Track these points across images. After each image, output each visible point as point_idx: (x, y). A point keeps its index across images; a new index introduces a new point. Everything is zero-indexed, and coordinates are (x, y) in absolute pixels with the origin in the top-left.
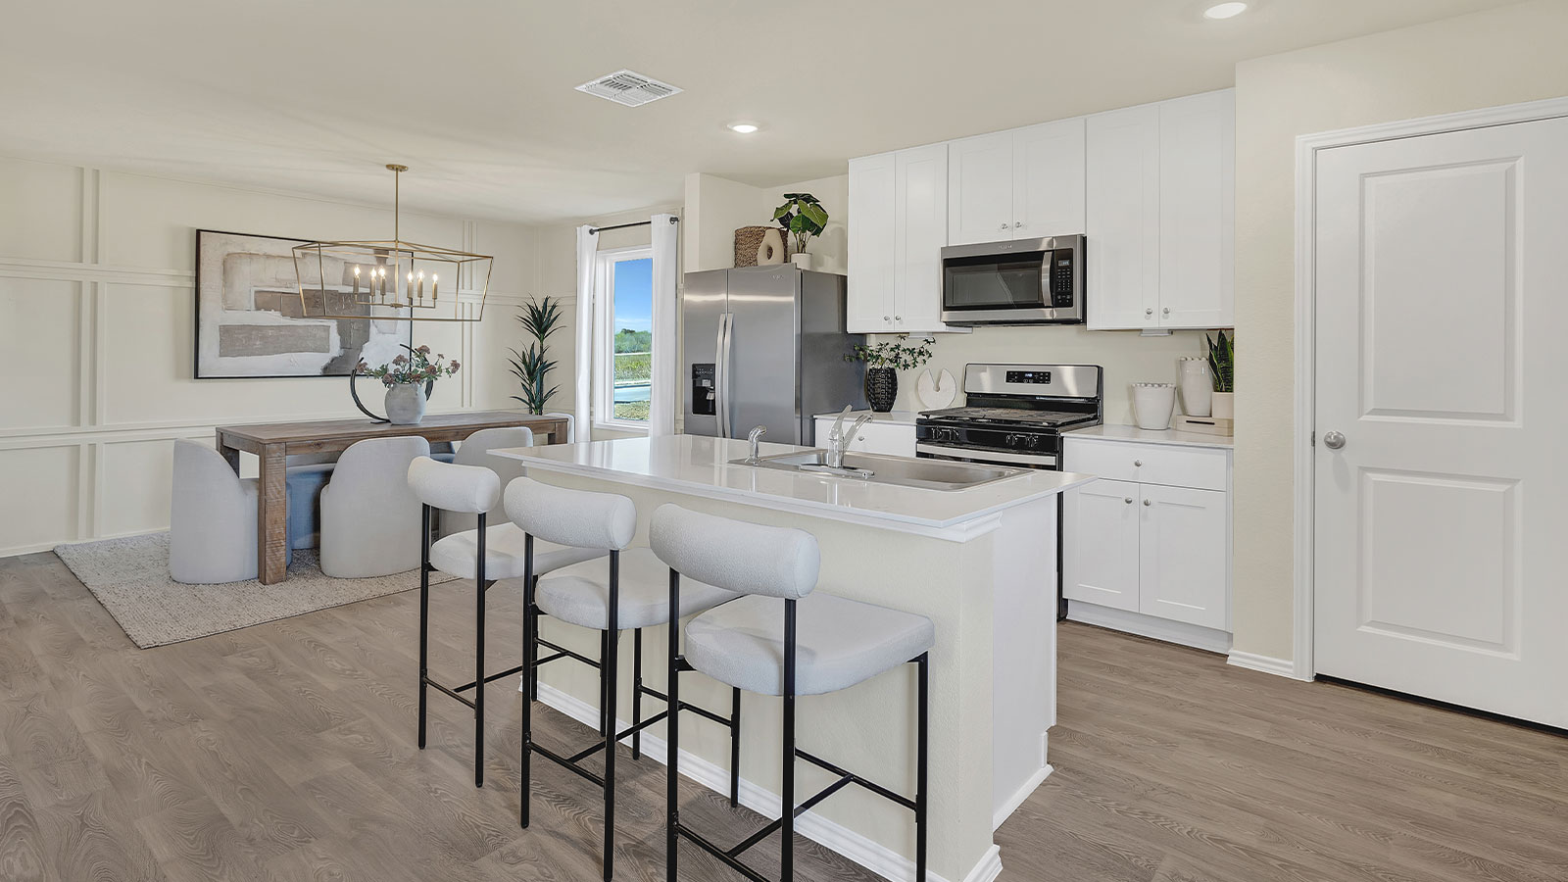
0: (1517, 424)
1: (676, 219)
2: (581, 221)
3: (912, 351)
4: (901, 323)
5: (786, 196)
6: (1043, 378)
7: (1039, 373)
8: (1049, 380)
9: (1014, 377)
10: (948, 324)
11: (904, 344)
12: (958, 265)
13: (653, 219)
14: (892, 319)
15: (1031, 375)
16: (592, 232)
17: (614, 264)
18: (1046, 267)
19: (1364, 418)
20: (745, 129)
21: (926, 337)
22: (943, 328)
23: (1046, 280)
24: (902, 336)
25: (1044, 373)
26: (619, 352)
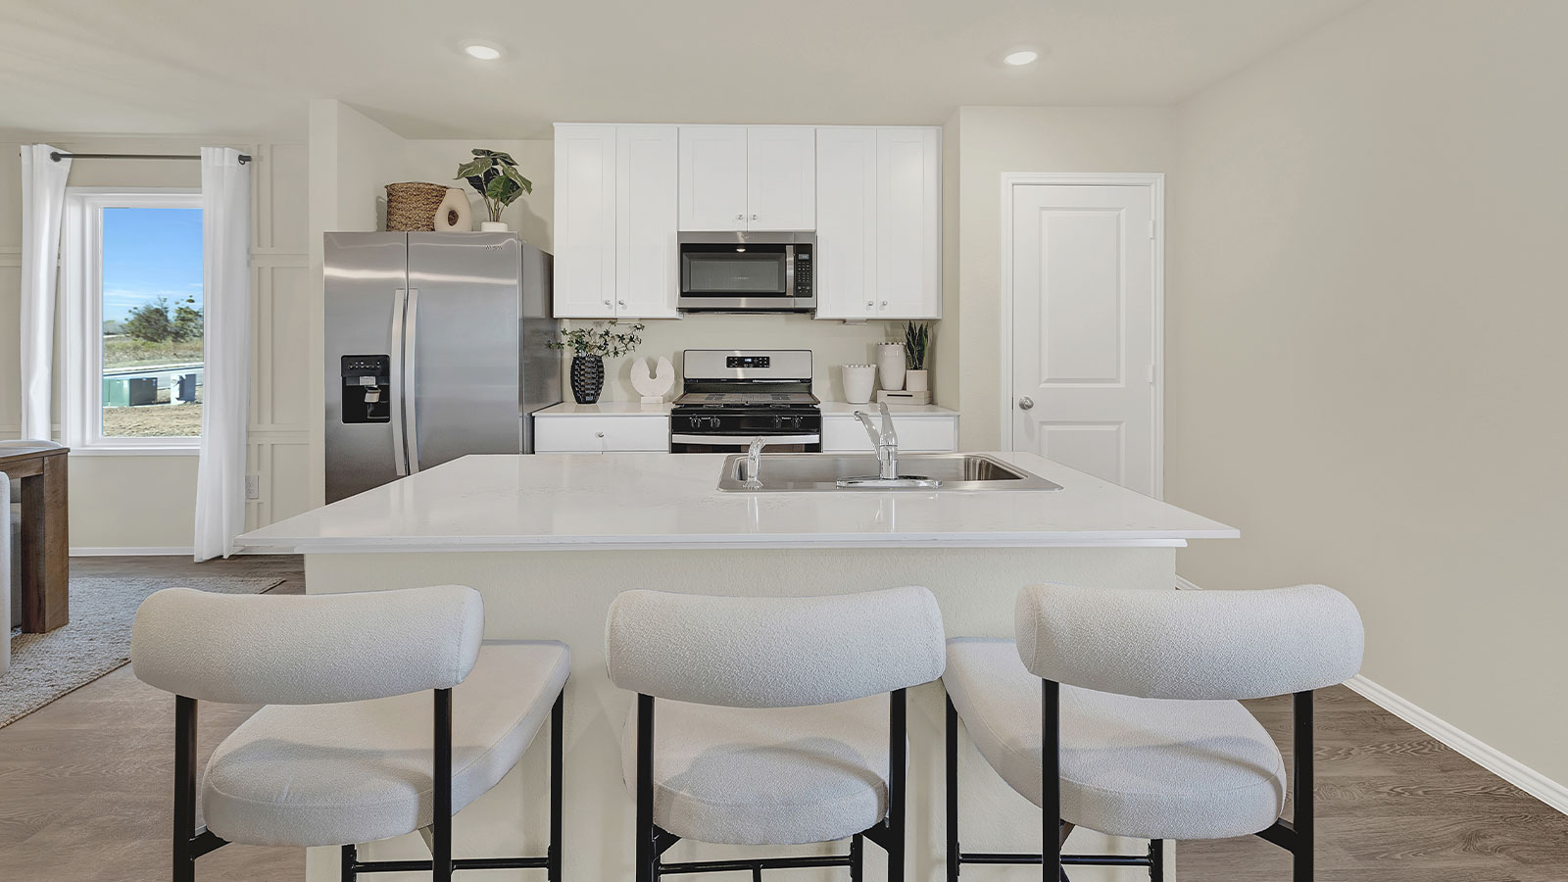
0: (1122, 385)
1: (248, 159)
2: (34, 137)
3: (622, 338)
4: (625, 308)
5: (475, 152)
6: (762, 362)
7: (758, 358)
8: (768, 364)
9: (732, 362)
10: (681, 310)
11: (614, 331)
12: (695, 251)
13: (204, 152)
14: (612, 303)
15: (750, 360)
16: (56, 157)
17: (100, 212)
18: (790, 259)
19: (1042, 386)
20: (483, 53)
21: (636, 323)
22: (674, 314)
23: (790, 272)
24: (613, 321)
25: (763, 358)
26: (108, 334)
